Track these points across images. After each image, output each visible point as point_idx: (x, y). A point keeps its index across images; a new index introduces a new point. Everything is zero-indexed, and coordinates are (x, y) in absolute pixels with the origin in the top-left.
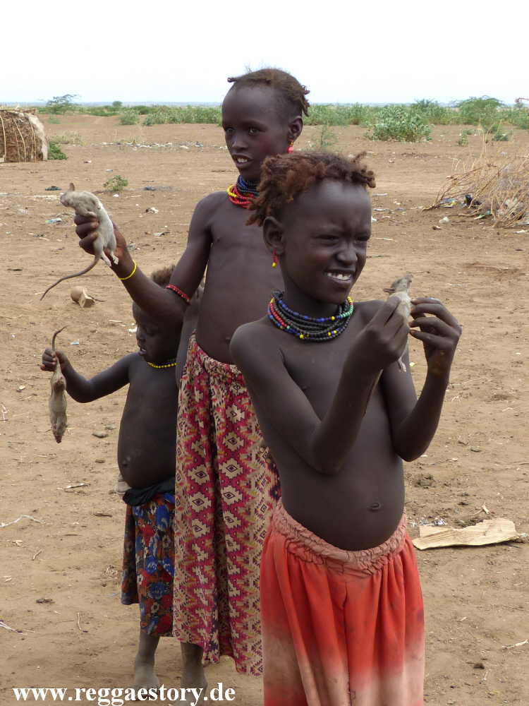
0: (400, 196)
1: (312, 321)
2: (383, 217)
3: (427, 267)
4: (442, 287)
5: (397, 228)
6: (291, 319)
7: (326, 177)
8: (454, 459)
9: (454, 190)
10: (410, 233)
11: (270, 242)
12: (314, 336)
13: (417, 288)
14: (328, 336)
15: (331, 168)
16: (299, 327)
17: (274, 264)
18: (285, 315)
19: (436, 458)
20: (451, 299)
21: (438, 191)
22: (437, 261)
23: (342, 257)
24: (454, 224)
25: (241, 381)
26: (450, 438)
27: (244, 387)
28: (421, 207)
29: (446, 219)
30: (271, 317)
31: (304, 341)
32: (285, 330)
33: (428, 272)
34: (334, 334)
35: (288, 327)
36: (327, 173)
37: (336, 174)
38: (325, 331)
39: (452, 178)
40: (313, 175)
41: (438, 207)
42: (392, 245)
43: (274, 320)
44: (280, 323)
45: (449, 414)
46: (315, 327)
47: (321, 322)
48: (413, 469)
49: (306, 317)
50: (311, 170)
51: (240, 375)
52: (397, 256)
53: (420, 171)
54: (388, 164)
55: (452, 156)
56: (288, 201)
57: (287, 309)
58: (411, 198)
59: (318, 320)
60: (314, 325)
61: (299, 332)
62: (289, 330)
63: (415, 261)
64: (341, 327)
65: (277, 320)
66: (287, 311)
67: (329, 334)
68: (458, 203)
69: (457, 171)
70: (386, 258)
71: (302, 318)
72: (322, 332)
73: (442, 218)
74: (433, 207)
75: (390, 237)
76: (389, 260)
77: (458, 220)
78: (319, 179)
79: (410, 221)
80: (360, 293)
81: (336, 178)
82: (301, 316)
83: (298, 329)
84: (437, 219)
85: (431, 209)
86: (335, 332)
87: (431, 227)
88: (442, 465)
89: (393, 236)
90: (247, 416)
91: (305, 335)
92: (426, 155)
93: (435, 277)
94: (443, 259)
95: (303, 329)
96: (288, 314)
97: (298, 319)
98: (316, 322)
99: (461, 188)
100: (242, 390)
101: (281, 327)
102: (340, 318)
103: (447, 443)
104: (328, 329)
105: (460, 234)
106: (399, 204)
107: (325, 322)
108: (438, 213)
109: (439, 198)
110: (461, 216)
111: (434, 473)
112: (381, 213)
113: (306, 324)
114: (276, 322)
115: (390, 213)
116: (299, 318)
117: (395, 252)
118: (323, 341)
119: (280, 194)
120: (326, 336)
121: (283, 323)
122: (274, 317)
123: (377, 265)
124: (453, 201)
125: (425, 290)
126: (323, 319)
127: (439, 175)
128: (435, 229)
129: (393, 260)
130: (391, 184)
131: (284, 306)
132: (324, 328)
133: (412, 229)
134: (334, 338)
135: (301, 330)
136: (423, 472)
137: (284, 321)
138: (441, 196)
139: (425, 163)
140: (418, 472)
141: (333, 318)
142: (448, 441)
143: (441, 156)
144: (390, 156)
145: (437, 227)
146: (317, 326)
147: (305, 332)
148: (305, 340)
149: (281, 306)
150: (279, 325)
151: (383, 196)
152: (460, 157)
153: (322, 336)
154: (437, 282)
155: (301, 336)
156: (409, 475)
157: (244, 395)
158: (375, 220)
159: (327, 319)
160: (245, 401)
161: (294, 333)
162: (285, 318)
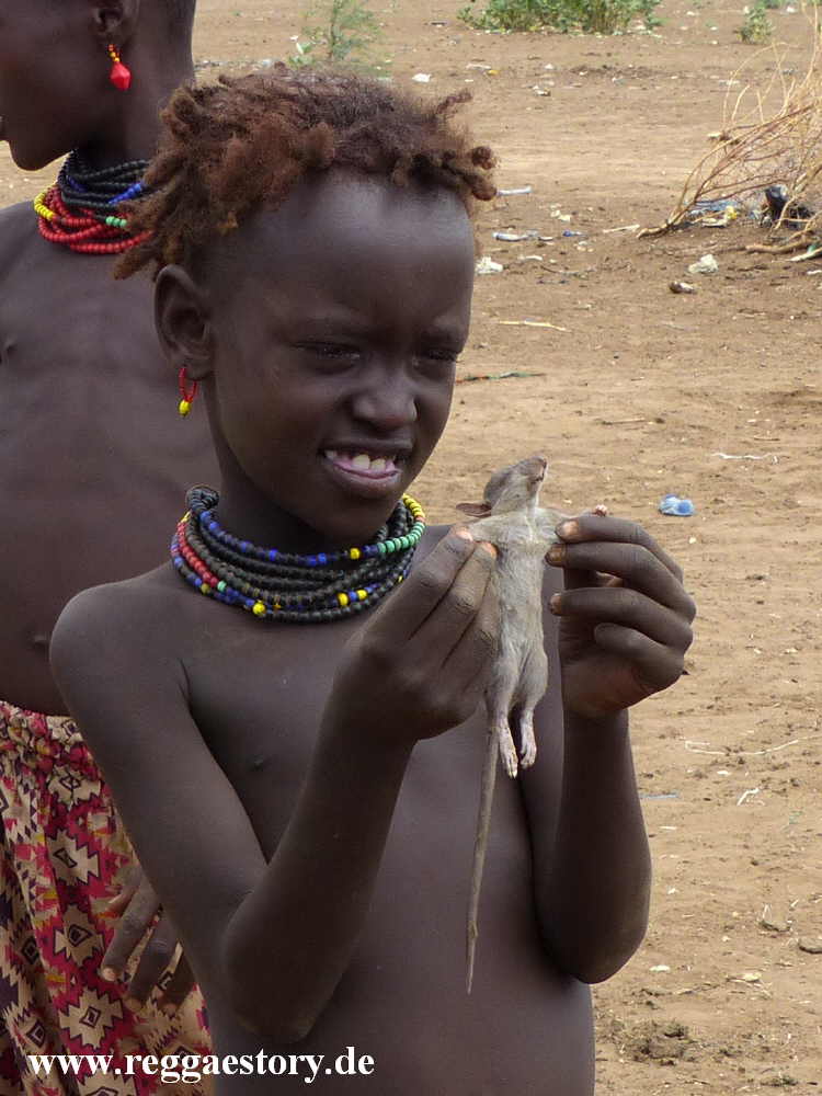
0: (570, 195)
1: (291, 563)
2: (522, 258)
3: (657, 405)
4: (702, 465)
5: (563, 291)
6: (228, 560)
7: (336, 163)
8: (749, 976)
9: (731, 174)
10: (600, 303)
11: (172, 338)
12: (293, 604)
13: (628, 468)
14: (339, 605)
15: (354, 139)
16: (254, 583)
17: (184, 405)
18: (213, 551)
19: (697, 975)
20: (729, 500)
21: (684, 178)
22: (682, 386)
23: (366, 408)
24: (732, 275)
25: (81, 764)
26: (735, 914)
27: (92, 780)
28: (634, 228)
29: (709, 261)
30: (179, 561)
31: (267, 622)
32: (213, 595)
33: (660, 421)
34: (358, 600)
35: (221, 585)
36: (340, 151)
37: (369, 159)
38: (329, 590)
39: (723, 138)
40: (297, 156)
41: (685, 225)
42: (549, 343)
43: (185, 569)
44: (199, 575)
45: (731, 841)
46: (300, 582)
47: (318, 566)
48: (629, 1009)
49: (272, 553)
50: (293, 144)
51: (78, 744)
52: (567, 373)
53: (629, 119)
54: (533, 100)
55: (721, 71)
56: (223, 228)
57: (221, 534)
58: (604, 199)
59: (310, 560)
60: (294, 576)
61: (249, 595)
62: (225, 593)
63: (621, 386)
64: (381, 580)
65: (192, 569)
66: (221, 541)
67: (343, 598)
68: (744, 212)
69: (738, 118)
70: (529, 382)
71: (263, 558)
72: (319, 593)
73: (697, 258)
74: (671, 227)
75: (543, 316)
76: (542, 387)
77: (745, 263)
78: (315, 171)
79: (601, 269)
80: (456, 485)
81: (367, 172)
82: (260, 551)
83: (247, 586)
84: (682, 260)
85: (662, 233)
86: (362, 594)
87: (665, 285)
88: (714, 993)
89: (552, 314)
90: (108, 864)
91: (269, 604)
92: (644, 72)
93: (681, 435)
94: (705, 382)
95: (264, 586)
96: (222, 548)
97: (250, 561)
98: (301, 565)
99: (753, 166)
100: (87, 790)
101: (204, 587)
102: (377, 555)
103: (727, 929)
104: (338, 585)
105: (749, 304)
106: (567, 218)
107: (330, 565)
108: (684, 245)
109: (687, 201)
110: (752, 252)
111: (693, 1017)
112: (514, 245)
113: (273, 573)
114: (191, 575)
115: (542, 245)
116: (252, 555)
117: (559, 363)
118: (324, 621)
119: (203, 202)
120: (332, 607)
121: (206, 575)
122: (187, 563)
123: (504, 400)
124: (730, 209)
125: (651, 473)
126: (322, 558)
127: (686, 132)
128: (676, 290)
129: (553, 385)
130: (545, 158)
131: (213, 525)
132: (329, 581)
133: (609, 291)
134: (357, 612)
135: (257, 591)
136: (656, 1017)
137: (209, 568)
138: (693, 193)
139: (644, 96)
140: (642, 1017)
141: (355, 553)
142: (729, 923)
143: (690, 75)
144: (536, 75)
145: (684, 285)
146: (308, 577)
147: (266, 594)
148: (269, 617)
149: (206, 527)
150: (198, 581)
151: (518, 197)
152: (747, 77)
153: (318, 604)
154: (688, 450)
155: (258, 608)
156: (616, 1027)
157: (94, 804)
158: (499, 267)
159: (337, 557)
160: (97, 823)
161: (236, 603)
162: (210, 560)
